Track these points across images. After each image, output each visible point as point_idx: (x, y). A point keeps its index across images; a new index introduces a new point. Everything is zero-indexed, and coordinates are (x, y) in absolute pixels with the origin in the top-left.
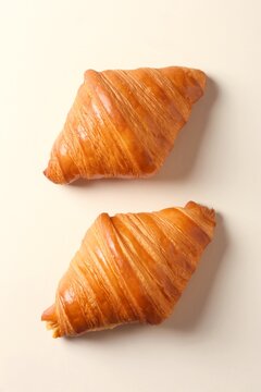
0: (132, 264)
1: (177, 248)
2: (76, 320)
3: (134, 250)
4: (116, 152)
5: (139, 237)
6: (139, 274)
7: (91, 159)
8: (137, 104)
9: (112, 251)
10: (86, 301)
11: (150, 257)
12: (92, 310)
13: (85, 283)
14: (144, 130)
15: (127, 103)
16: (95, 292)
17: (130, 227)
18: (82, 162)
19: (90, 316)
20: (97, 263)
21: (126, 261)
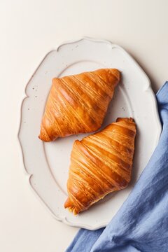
0: (101, 159)
1: (120, 143)
2: (83, 200)
3: (99, 152)
4: (75, 120)
5: (99, 145)
6: (106, 163)
7: (62, 126)
8: (82, 93)
9: (88, 157)
10: (84, 188)
11: (109, 153)
12: (89, 191)
13: (81, 179)
14: (88, 107)
15: (77, 93)
16: (87, 181)
17: (92, 142)
18: (57, 129)
19: (90, 195)
20: (83, 166)
21: (97, 159)
